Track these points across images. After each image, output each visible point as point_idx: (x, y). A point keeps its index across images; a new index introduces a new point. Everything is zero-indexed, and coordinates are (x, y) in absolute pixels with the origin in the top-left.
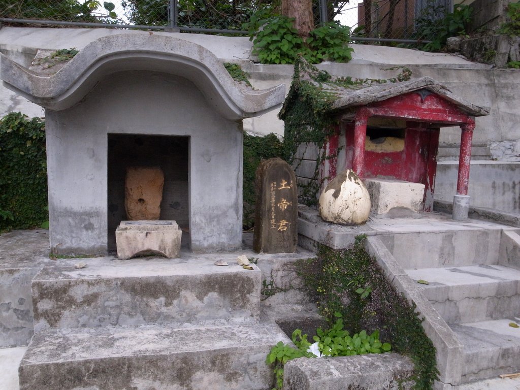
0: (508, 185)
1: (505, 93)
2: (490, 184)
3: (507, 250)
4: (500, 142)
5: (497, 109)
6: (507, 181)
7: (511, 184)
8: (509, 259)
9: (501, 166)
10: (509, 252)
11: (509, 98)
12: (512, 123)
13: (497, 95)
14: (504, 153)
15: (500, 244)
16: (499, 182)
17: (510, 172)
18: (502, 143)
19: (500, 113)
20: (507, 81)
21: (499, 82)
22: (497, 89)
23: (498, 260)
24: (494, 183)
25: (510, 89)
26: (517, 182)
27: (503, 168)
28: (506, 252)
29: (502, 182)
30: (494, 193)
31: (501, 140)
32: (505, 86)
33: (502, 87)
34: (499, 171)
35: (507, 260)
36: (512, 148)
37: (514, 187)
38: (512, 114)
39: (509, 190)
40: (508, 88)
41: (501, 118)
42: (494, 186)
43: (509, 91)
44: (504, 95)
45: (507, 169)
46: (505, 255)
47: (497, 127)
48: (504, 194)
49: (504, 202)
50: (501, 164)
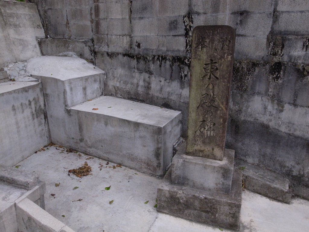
0: (26, 104)
1: (12, 22)
2: (10, 108)
3: (23, 220)
4: (15, 63)
5: (7, 35)
6: (24, 102)
7: (27, 103)
8: (27, 227)
9: (17, 91)
10: (25, 222)
11: (16, 26)
12: (22, 47)
13: (6, 24)
14: (19, 73)
15: (16, 215)
16: (17, 104)
17: (25, 93)
18: (16, 64)
19: (11, 38)
20: (12, 11)
21: (5, 11)
22: (4, 18)
23: (18, 228)
24: (13, 106)
25: (15, 19)
26: (31, 100)
27: (18, 92)
28: (23, 221)
29: (20, 103)
30: (15, 114)
31: (15, 62)
32: (11, 16)
33: (9, 16)
34: (16, 95)
35: (25, 227)
36: (25, 69)
37: (30, 104)
38: (20, 40)
39: (27, 108)
40: (13, 17)
41: (12, 43)
42: (14, 109)
43: (15, 20)
44: (12, 23)
45: (22, 92)
46: (22, 223)
47: (11, 51)
48: (23, 112)
49: (24, 118)
50: (16, 90)
